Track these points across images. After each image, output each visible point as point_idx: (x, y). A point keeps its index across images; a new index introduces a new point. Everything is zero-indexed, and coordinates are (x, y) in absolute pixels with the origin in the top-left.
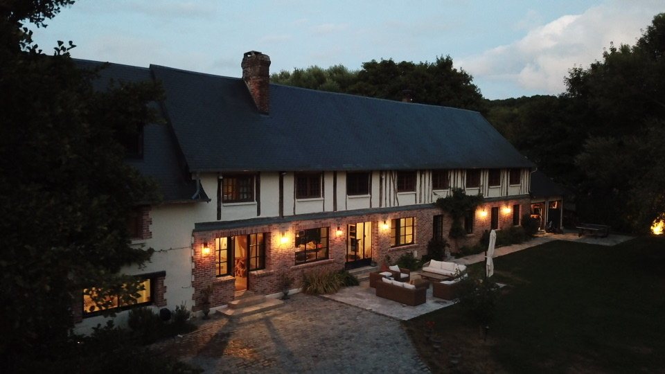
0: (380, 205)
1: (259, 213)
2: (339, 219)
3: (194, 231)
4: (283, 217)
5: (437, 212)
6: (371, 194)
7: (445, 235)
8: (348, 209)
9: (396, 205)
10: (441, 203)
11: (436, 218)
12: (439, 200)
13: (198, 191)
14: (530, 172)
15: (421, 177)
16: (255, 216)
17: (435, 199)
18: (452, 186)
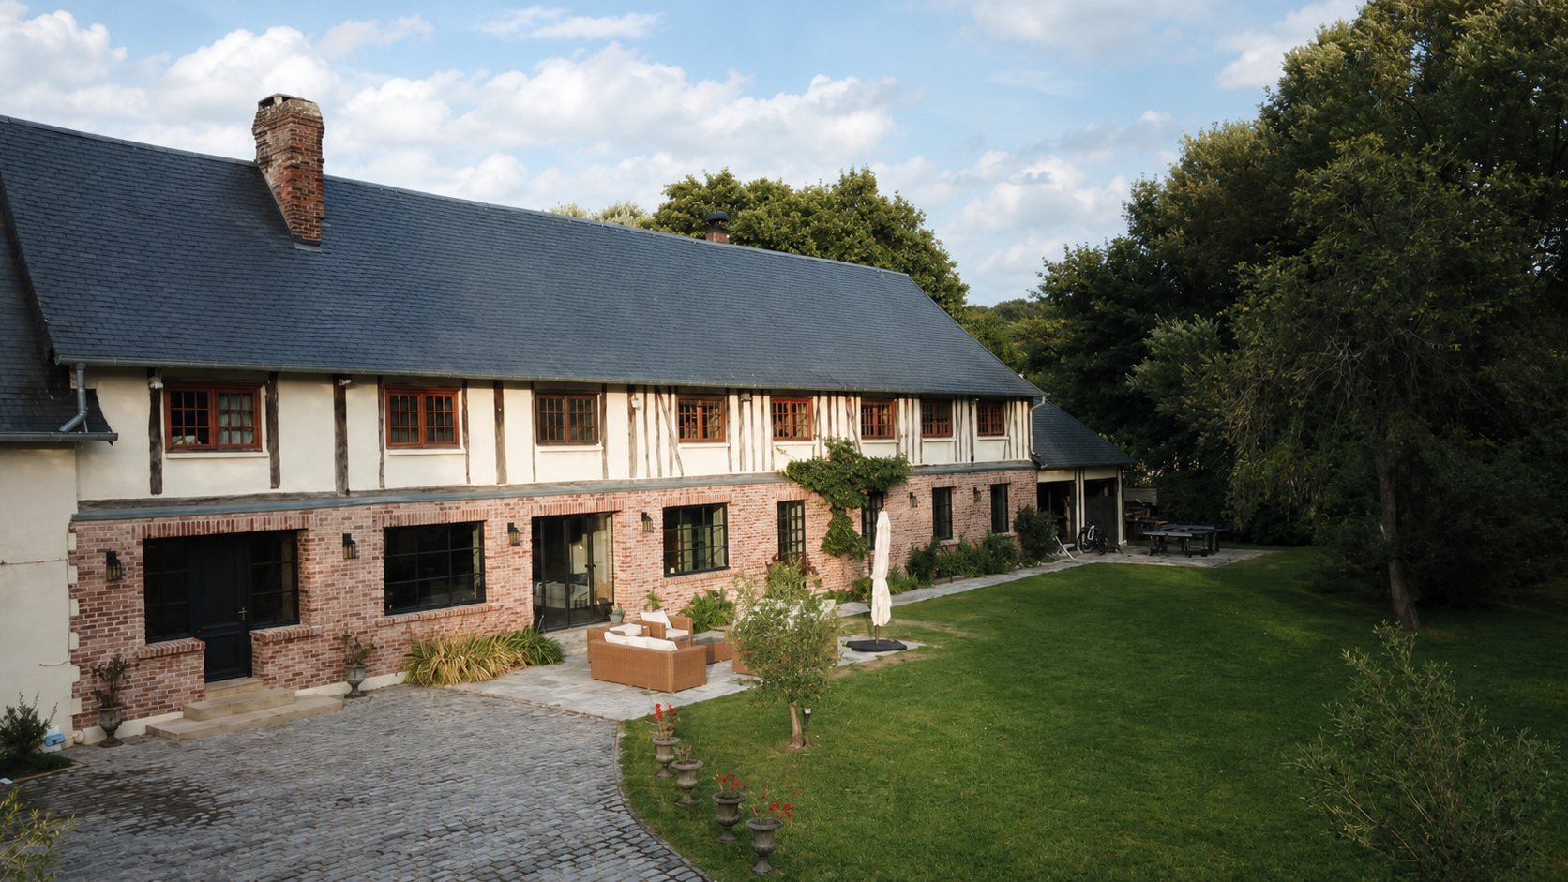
0: (633, 470)
1: (275, 479)
2: (512, 501)
3: (75, 519)
4: (348, 492)
5: (791, 492)
6: (604, 445)
7: (813, 548)
8: (539, 480)
9: (677, 474)
10: (798, 472)
11: (783, 506)
12: (791, 466)
13: (82, 413)
14: (1030, 405)
15: (741, 407)
16: (265, 488)
17: (782, 465)
18: (825, 434)
